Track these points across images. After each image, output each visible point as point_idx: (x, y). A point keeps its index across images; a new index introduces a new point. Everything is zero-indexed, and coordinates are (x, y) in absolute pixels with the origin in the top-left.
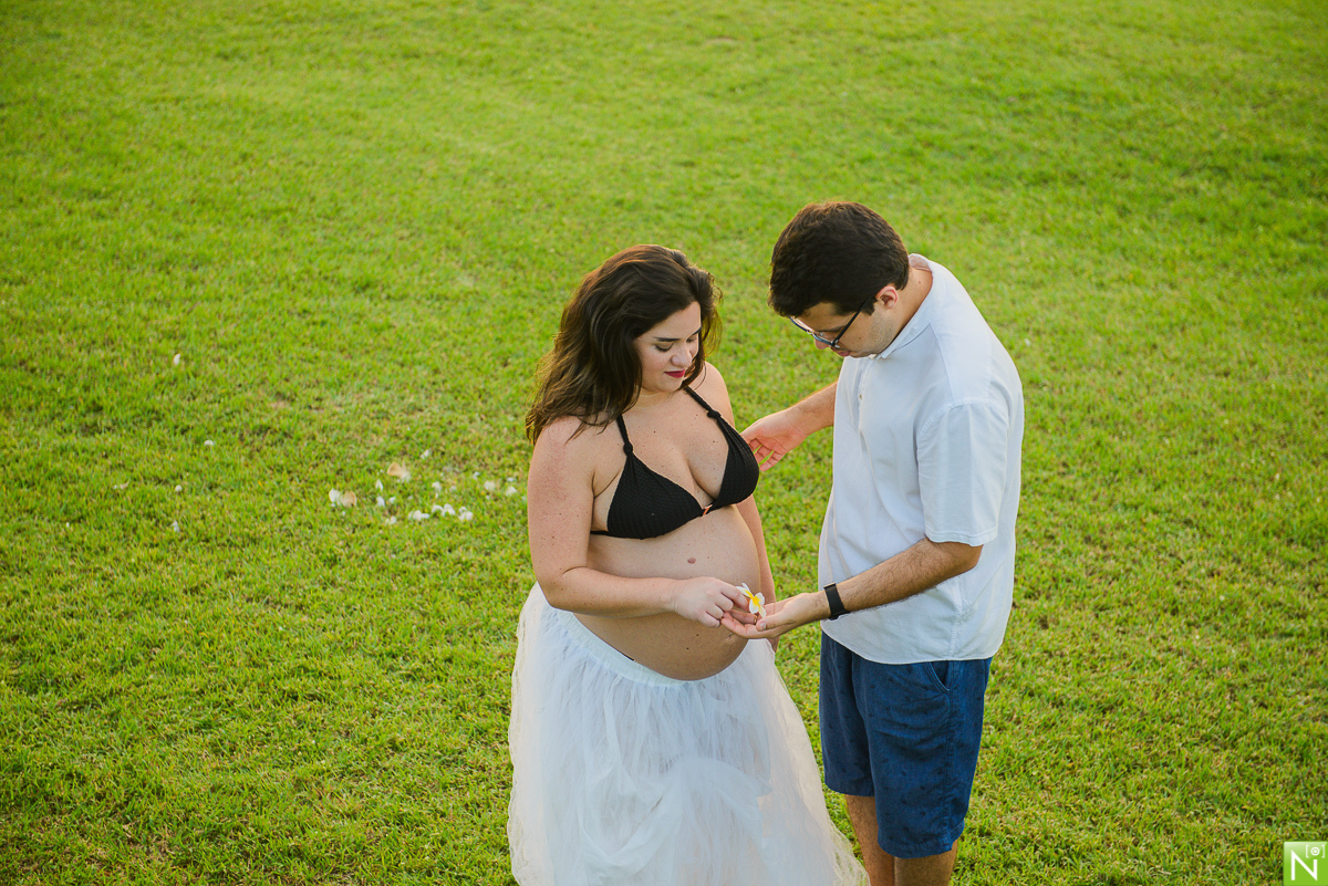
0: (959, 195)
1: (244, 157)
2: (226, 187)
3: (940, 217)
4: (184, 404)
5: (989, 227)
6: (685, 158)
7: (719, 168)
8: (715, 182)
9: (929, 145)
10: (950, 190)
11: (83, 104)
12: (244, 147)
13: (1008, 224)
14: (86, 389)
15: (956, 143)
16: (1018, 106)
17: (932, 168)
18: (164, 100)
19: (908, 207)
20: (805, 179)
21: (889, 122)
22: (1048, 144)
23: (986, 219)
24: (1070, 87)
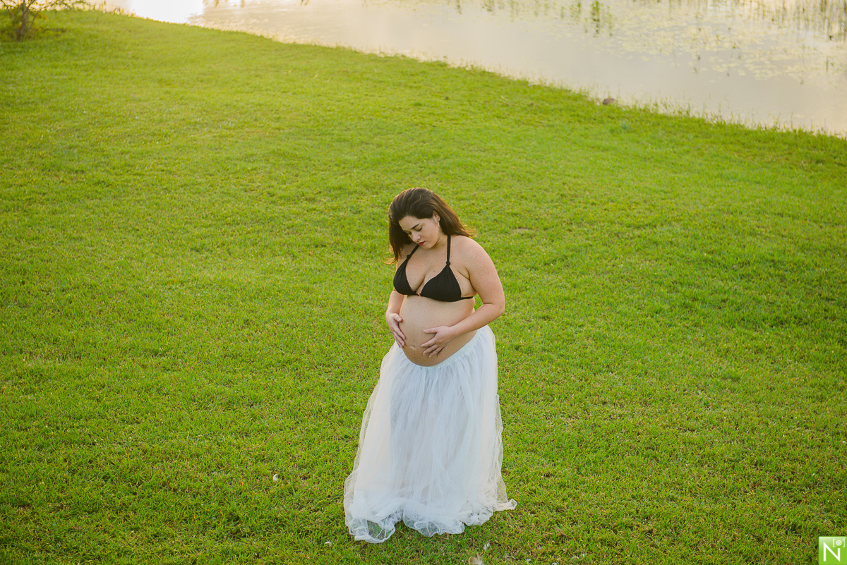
0: (732, 334)
1: (247, 322)
2: (245, 345)
3: (728, 351)
4: (297, 512)
5: (763, 356)
6: (541, 314)
7: (570, 320)
8: (570, 330)
9: (695, 299)
10: (724, 331)
11: (121, 288)
12: (245, 315)
13: (774, 354)
14: (221, 503)
15: (711, 298)
16: (741, 271)
17: (705, 316)
18: (173, 282)
19: (704, 344)
20: (627, 327)
21: (661, 284)
22: (773, 297)
23: (759, 351)
24: (770, 258)
